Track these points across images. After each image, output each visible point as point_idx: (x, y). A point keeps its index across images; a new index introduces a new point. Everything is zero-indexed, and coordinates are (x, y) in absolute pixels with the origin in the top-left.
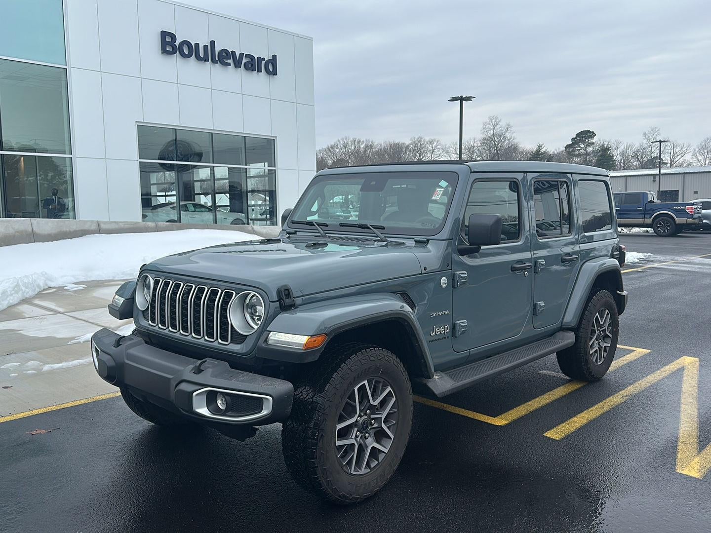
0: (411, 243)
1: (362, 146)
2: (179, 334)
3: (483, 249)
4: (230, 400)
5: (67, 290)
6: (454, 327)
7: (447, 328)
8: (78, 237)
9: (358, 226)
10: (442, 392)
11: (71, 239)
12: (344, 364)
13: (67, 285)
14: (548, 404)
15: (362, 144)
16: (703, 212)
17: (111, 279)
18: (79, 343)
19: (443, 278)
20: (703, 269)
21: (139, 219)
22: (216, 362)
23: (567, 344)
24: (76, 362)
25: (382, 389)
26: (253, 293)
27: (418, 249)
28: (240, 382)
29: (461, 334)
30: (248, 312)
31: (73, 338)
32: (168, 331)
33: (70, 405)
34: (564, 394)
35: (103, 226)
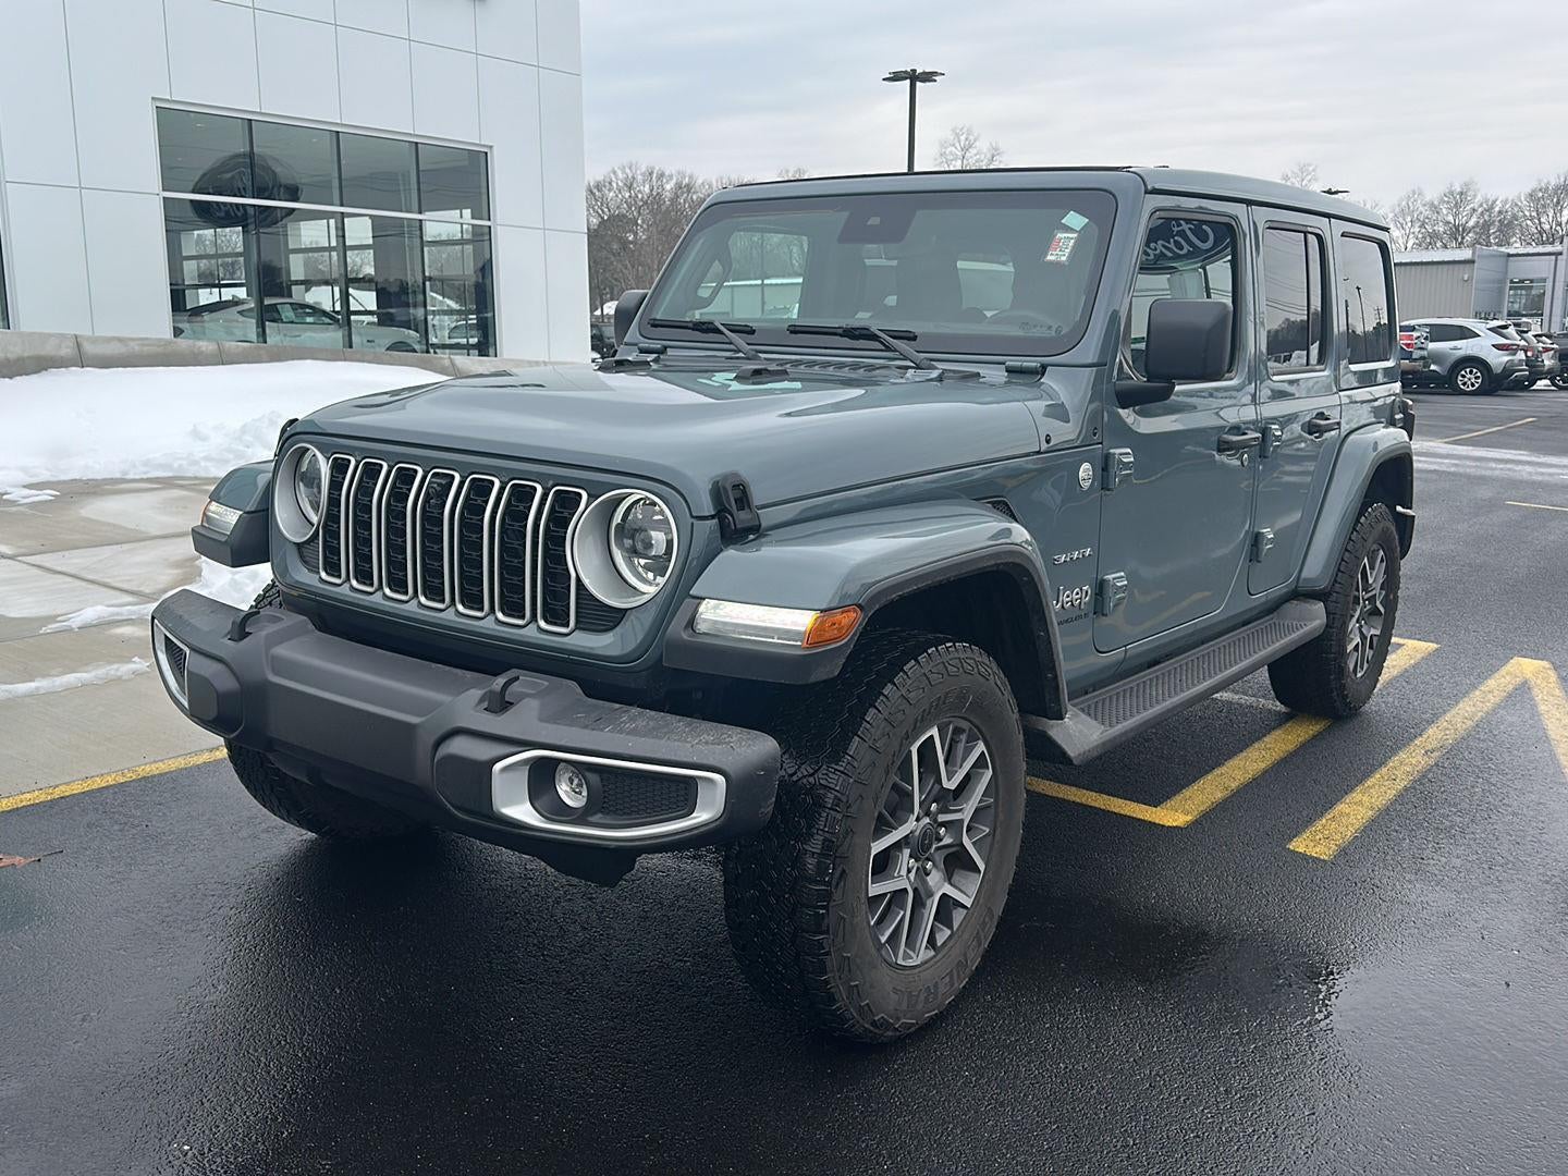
0: (997, 375)
1: (668, 187)
2: (414, 605)
3: (1178, 394)
4: (600, 784)
5: (13, 503)
6: (1100, 588)
7: (1087, 592)
8: (27, 375)
9: (840, 331)
10: (1082, 750)
11: (11, 378)
12: (890, 686)
13: (9, 490)
14: (1265, 772)
15: (667, 182)
16: (1432, 346)
17: (118, 476)
18: (69, 630)
19: (1086, 466)
20: (1463, 466)
21: (168, 334)
22: (543, 682)
23: (1310, 632)
24: (71, 678)
25: (965, 747)
26: (638, 494)
27: (1019, 391)
28: (628, 734)
29: (1114, 606)
30: (620, 546)
31: (53, 619)
32: (381, 597)
33: (77, 788)
34: (1291, 747)
35: (89, 348)
